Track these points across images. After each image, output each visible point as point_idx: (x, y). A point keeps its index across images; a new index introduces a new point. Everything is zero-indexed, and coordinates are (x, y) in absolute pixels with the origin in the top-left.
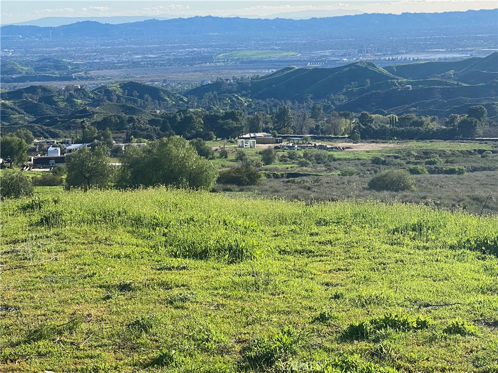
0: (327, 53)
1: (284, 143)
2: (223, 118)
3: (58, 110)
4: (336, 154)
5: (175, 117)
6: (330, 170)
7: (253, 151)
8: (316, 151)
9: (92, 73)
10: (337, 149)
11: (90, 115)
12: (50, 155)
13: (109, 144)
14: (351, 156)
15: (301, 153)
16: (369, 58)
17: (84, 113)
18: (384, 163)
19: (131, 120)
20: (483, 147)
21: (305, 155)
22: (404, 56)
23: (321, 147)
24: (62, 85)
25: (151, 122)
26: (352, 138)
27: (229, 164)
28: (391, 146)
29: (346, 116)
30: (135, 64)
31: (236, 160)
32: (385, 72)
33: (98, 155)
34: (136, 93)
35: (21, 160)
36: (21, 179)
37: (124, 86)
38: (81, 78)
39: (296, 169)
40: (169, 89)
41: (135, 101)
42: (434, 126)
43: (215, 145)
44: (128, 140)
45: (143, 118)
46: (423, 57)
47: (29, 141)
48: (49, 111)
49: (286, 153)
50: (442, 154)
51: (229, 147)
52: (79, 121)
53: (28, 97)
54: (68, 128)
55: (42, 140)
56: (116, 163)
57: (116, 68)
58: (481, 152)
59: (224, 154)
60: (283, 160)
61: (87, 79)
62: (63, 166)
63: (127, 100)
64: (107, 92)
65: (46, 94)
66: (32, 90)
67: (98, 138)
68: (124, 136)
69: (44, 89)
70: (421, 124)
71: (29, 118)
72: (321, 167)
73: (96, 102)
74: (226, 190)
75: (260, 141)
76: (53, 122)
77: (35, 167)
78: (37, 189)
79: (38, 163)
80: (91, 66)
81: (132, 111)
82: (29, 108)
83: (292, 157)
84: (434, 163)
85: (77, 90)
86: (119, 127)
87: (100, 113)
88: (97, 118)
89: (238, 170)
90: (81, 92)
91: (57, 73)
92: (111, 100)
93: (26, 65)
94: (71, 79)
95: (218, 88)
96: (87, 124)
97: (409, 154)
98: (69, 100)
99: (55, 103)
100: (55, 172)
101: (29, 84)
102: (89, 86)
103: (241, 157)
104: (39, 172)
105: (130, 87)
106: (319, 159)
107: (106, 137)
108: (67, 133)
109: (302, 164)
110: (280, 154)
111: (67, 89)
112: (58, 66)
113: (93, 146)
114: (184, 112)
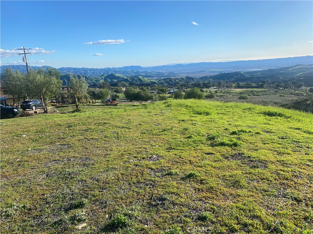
0: (230, 69)
1: (220, 89)
2: (207, 84)
3: (173, 83)
4: (231, 91)
5: (197, 84)
6: (230, 95)
7: (213, 91)
8: (227, 91)
9: (180, 75)
10: (232, 90)
11: (179, 83)
12: (171, 92)
13: (183, 89)
14: (235, 92)
15: (224, 91)
16: (240, 70)
17: (178, 83)
18: (242, 93)
19: (187, 84)
20: (265, 90)
21: (225, 92)
22: (248, 70)
23: (228, 90)
24: (173, 77)
25: (192, 85)
26: (235, 88)
27: (208, 94)
28: (244, 89)
29: (234, 83)
30: (189, 73)
31: (209, 93)
32: (243, 73)
33: (180, 92)
34: (188, 79)
35: (165, 93)
36: (165, 97)
37: (186, 77)
38: (177, 76)
39: (222, 94)
40: (195, 78)
41: (188, 81)
42: (254, 85)
43: (205, 90)
44: (187, 89)
45: (190, 84)
46: (252, 70)
47: (167, 89)
48: (171, 83)
49: (220, 91)
50: (256, 91)
51: (208, 90)
52: (177, 85)
53: (167, 80)
54: (175, 86)
55: (170, 89)
56: (184, 93)
57: (184, 74)
58: (265, 91)
59: (207, 91)
60: (220, 93)
61: (179, 76)
62: (173, 94)
63: (187, 80)
64: (183, 79)
65: (171, 79)
66: (168, 78)
67: (181, 88)
68: (186, 88)
69: (170, 78)
70: (251, 85)
71: (167, 84)
72: (228, 94)
73: (180, 81)
74: (207, 99)
75: (215, 89)
76: (172, 85)
77: (168, 94)
78: (168, 98)
79: (169, 93)
80: (179, 73)
81: (188, 82)
82: (167, 82)
83: (221, 92)
84: (254, 93)
85: (177, 78)
86: (185, 86)
87: (181, 83)
88: (181, 84)
89: (210, 95)
90: (177, 79)
91: (173, 75)
92: (183, 80)
93: (167, 73)
94: (175, 76)
95: (206, 78)
96: (179, 85)
97: (248, 91)
98: (175, 80)
99: (172, 81)
100: (172, 95)
101: (167, 77)
102: (179, 77)
103: (210, 92)
104: (169, 95)
105: (187, 78)
106: (228, 92)
107: (182, 88)
108: (174, 87)
109: (224, 94)
110: (219, 91)
111: (175, 78)
112: (173, 74)
113: (180, 90)
114: (199, 82)
